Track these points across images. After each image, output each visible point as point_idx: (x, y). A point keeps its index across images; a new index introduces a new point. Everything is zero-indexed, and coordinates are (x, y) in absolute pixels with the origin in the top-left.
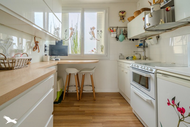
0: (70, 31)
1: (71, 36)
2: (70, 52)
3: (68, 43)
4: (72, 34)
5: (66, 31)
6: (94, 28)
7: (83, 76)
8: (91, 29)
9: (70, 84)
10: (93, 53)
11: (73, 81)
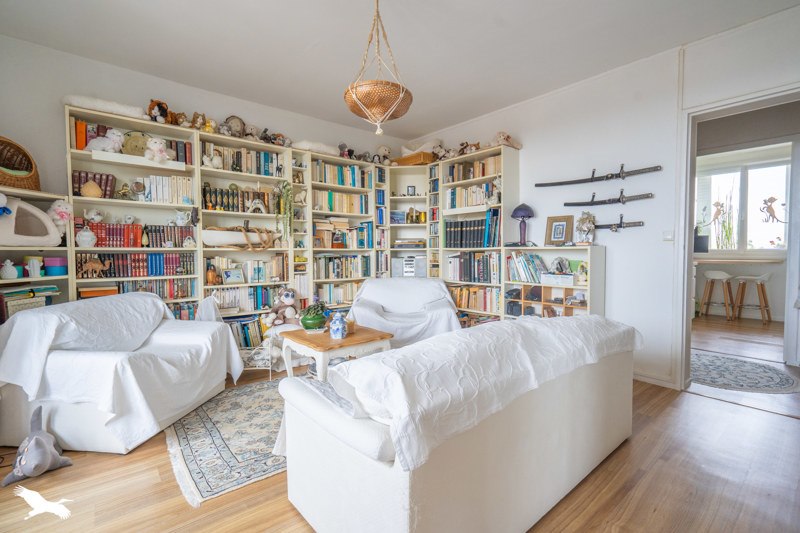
0: (714, 210)
1: (716, 217)
2: (713, 245)
3: (710, 231)
4: (718, 213)
5: (704, 209)
6: (772, 200)
7: (743, 286)
8: (765, 202)
9: (713, 299)
10: (772, 247)
11: (719, 295)
